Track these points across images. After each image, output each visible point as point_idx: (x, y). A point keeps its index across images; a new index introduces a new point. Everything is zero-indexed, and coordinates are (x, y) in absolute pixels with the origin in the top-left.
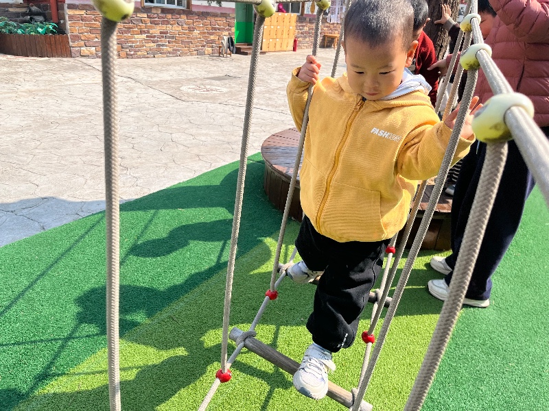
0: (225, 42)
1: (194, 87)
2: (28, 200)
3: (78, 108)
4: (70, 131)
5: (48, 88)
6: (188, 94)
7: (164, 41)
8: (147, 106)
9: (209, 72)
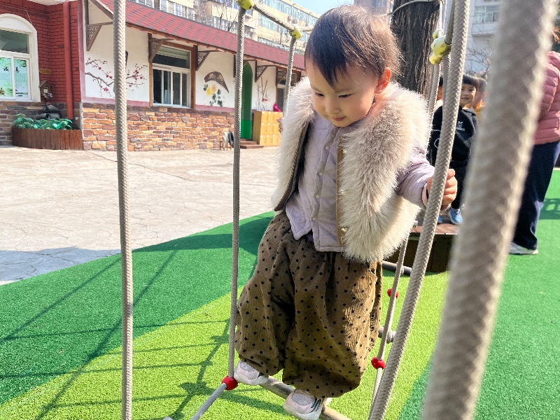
1: (199, 171)
3: (95, 186)
4: (90, 201)
7: (170, 136)
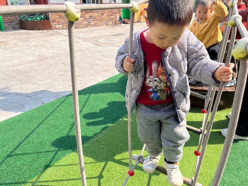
0: (118, 19)
1: (105, 39)
2: (36, 92)
3: (55, 51)
4: (52, 62)
5: (43, 43)
6: (102, 43)
7: (91, 20)
8: (84, 49)
9: (111, 33)
